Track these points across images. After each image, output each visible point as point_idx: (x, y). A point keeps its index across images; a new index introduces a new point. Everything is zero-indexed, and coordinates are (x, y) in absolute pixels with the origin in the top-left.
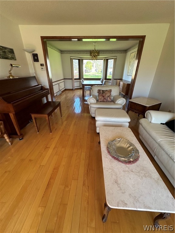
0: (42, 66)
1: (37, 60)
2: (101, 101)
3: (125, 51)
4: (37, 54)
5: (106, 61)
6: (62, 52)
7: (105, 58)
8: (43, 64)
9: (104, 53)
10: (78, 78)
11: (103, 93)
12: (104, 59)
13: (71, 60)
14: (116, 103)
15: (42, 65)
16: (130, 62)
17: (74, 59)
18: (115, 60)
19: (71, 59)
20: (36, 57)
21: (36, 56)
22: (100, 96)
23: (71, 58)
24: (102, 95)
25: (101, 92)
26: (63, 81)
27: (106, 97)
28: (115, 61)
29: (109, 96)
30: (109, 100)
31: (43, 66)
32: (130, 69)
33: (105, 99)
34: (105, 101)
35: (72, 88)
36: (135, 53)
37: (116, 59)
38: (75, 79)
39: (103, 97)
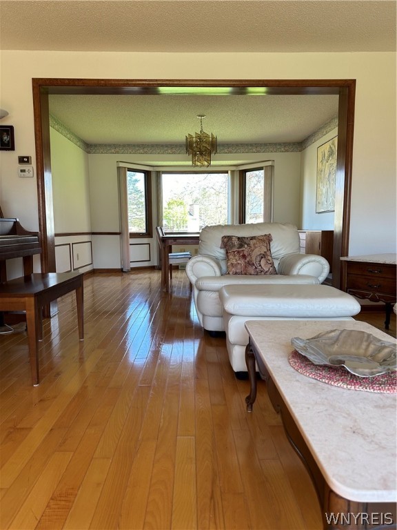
0: (25, 162)
1: (8, 145)
2: (236, 273)
3: (300, 145)
4: (11, 128)
5: (240, 177)
6: (89, 147)
7: (234, 168)
8: (28, 158)
9: (230, 152)
10: (143, 230)
11: (241, 246)
12: (233, 172)
13: (121, 173)
14: (295, 272)
15: (23, 160)
16: (320, 172)
17: (130, 170)
18: (270, 171)
19: (119, 168)
20: (8, 134)
21: (7, 132)
22: (231, 257)
23: (121, 165)
24: (239, 252)
25: (236, 242)
26: (86, 238)
27: (254, 258)
28: (269, 174)
29: (263, 256)
30: (266, 269)
31: (28, 162)
32: (324, 190)
33: (250, 264)
34: (253, 272)
35: (119, 267)
36: (333, 144)
37: (272, 167)
38: (134, 235)
39: (244, 257)
